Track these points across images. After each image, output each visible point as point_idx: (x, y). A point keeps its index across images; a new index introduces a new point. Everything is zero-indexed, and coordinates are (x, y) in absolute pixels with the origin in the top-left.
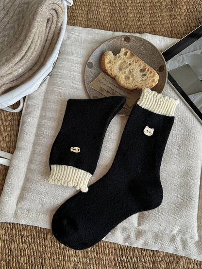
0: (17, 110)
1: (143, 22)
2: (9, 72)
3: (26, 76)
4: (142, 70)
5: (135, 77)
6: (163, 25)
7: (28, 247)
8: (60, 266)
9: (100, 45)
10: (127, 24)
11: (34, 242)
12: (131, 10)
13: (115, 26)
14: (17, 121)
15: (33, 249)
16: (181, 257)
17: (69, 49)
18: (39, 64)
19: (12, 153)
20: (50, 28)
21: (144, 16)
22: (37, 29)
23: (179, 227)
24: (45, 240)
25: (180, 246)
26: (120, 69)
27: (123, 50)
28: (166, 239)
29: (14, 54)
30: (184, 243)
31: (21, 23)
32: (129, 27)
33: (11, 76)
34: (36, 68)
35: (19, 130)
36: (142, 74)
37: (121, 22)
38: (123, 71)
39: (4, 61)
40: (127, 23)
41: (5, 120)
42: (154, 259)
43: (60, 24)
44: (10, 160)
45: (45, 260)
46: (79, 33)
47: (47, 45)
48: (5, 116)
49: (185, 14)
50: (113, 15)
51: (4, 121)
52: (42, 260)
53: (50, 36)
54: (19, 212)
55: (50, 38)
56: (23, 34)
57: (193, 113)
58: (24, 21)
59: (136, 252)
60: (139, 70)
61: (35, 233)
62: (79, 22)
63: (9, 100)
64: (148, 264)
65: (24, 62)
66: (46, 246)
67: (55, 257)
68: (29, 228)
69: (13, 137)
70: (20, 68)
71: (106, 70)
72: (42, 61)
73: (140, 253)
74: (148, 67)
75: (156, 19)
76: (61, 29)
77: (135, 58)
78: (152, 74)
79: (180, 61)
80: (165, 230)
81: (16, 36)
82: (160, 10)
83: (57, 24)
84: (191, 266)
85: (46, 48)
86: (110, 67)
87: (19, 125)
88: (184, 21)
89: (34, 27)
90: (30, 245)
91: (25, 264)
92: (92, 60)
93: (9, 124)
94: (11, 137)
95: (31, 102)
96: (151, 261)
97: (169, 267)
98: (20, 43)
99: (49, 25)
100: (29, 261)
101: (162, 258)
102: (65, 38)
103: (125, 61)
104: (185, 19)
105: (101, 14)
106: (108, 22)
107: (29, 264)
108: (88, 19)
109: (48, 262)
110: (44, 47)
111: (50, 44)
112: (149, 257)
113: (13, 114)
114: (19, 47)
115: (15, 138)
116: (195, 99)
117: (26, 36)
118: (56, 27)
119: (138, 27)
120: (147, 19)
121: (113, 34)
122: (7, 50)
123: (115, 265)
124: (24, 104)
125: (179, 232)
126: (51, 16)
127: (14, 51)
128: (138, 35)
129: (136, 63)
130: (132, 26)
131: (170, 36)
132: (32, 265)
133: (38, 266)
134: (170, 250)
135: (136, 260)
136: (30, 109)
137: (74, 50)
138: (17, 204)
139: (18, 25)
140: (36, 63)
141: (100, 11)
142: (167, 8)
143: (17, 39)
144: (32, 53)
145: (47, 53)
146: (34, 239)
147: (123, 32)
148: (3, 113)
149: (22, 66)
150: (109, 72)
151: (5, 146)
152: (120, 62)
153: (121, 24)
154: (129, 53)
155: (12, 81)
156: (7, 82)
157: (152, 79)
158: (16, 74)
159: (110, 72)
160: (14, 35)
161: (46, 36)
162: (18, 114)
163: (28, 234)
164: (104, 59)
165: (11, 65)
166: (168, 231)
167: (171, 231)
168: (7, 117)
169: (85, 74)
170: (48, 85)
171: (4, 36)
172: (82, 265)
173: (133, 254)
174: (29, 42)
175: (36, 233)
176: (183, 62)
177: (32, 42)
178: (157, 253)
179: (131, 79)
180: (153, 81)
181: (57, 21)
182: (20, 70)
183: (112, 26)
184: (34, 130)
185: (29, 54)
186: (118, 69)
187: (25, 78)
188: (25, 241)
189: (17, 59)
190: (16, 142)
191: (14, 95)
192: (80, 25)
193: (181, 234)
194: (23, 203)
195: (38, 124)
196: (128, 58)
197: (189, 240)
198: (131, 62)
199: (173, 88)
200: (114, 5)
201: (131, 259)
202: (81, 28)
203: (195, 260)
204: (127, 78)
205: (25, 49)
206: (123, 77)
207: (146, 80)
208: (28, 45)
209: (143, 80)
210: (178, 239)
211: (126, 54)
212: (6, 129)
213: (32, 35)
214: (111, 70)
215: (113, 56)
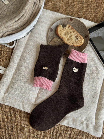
0: (12, 47)
1: (81, 13)
2: (11, 25)
3: (19, 29)
4: (76, 37)
5: (72, 39)
6: (91, 16)
7: (6, 117)
8: (22, 130)
9: (57, 21)
10: (73, 13)
11: (10, 115)
12: (76, 6)
13: (67, 13)
14: (11, 52)
15: (9, 119)
16: (85, 133)
17: (42, 20)
18: (26, 25)
19: (6, 68)
20: (35, 7)
21: (82, 10)
22: (29, 6)
23: (86, 117)
24: (16, 115)
25: (85, 127)
26: (65, 35)
27: (68, 25)
28: (79, 122)
29: (15, 17)
30: (87, 126)
31: (21, 3)
32: (74, 14)
33: (12, 28)
35: (11, 57)
36: (76, 38)
37: (70, 11)
38: (67, 36)
39: (10, 19)
40: (73, 12)
41: (5, 51)
42: (71, 132)
43: (40, 6)
44: (5, 71)
45: (14, 125)
46: (49, 13)
47: (32, 16)
48: (5, 49)
49: (102, 12)
50: (67, 8)
51: (4, 51)
52: (13, 125)
53: (35, 11)
54: (5, 99)
55: (34, 12)
56: (21, 8)
57: (100, 61)
58: (22, 2)
59: (62, 128)
60: (75, 36)
61: (11, 111)
62: (49, 8)
63: (9, 40)
64: (67, 135)
65: (19, 21)
66: (16, 118)
67: (20, 124)
68: (9, 107)
69: (7, 60)
70: (17, 24)
71: (58, 34)
72: (28, 24)
73: (64, 129)
74: (79, 35)
75: (87, 13)
76: (40, 8)
77: (73, 30)
78: (81, 39)
79: (97, 34)
80: (78, 117)
81: (17, 9)
82: (90, 8)
83: (39, 6)
84: (89, 138)
85: (31, 17)
86: (60, 33)
87: (11, 55)
88: (101, 15)
89: (27, 5)
90: (8, 116)
91: (3, 126)
92: (53, 27)
93: (7, 53)
94: (6, 60)
95: (19, 44)
96: (69, 133)
97: (78, 137)
98: (19, 12)
99: (35, 6)
100: (6, 125)
101: (75, 133)
102: (41, 15)
103: (68, 31)
104: (102, 14)
105: (61, 6)
106: (63, 11)
107: (6, 126)
108: (54, 8)
109: (15, 127)
110: (31, 16)
111: (34, 15)
112: (68, 131)
113: (9, 48)
114: (18, 13)
115: (9, 60)
116: (102, 54)
117: (22, 9)
118: (38, 7)
119: (78, 15)
120: (83, 12)
121: (65, 16)
122: (12, 15)
123: (50, 133)
124: (16, 44)
125: (86, 119)
126: (36, 1)
127: (16, 15)
128: (78, 19)
129: (74, 32)
130: (75, 14)
131: (94, 21)
132: (7, 127)
133: (10, 128)
134: (80, 128)
135: (61, 132)
136: (18, 47)
137: (45, 21)
138: (4, 94)
139: (19, 3)
140: (25, 24)
141: (61, 4)
142: (94, 8)
143: (17, 10)
144: (24, 18)
145: (31, 20)
146: (10, 114)
147: (71, 16)
148: (4, 47)
149: (18, 24)
151: (3, 64)
152: (65, 31)
153: (70, 12)
154: (70, 27)
155: (12, 31)
156: (9, 31)
157: (80, 41)
158: (14, 27)
159: (60, 35)
160: (16, 8)
161: (33, 11)
162: (12, 49)
163: (8, 111)
164: (58, 29)
165: (13, 22)
166: (80, 118)
167: (82, 118)
168: (6, 50)
169: (48, 34)
170: (29, 36)
171: (11, 8)
172: (33, 131)
173: (60, 129)
174: (24, 12)
175: (12, 111)
176: (98, 34)
177: (25, 12)
178: (73, 129)
179: (70, 40)
180: (81, 42)
181: (39, 4)
182: (17, 26)
183: (65, 13)
184: (19, 58)
185: (23, 18)
186: (64, 34)
187: (18, 31)
188: (5, 114)
189: (16, 19)
190: (9, 63)
191: (12, 38)
192: (50, 10)
193: (86, 121)
194: (8, 94)
195: (21, 55)
196: (70, 30)
197: (90, 125)
198: (71, 31)
199: (92, 47)
200: (68, 3)
201: (59, 131)
202: (50, 11)
203: (91, 135)
204: (68, 39)
205: (21, 15)
206: (67, 39)
207: (77, 41)
208: (23, 13)
209: (76, 41)
210: (85, 123)
211: (69, 27)
212: (5, 55)
213: (26, 9)
214: (61, 35)
215: (62, 28)
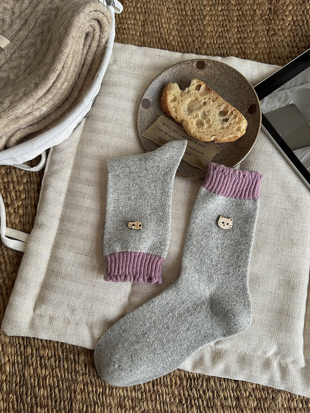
0: (36, 169)
1: (226, 39)
2: (28, 112)
3: (53, 117)
4: (223, 113)
5: (211, 122)
6: (256, 44)
7: (49, 374)
8: (97, 402)
9: (160, 74)
10: (202, 42)
11: (59, 367)
12: (209, 21)
13: (184, 45)
14: (36, 185)
15: (57, 376)
16: (279, 391)
17: (115, 78)
18: (71, 100)
19: (28, 232)
20: (90, 46)
21: (228, 31)
22: (71, 48)
23: (275, 347)
24: (75, 363)
25: (278, 375)
26: (190, 110)
27: (195, 83)
28: (257, 364)
29: (37, 85)
30: (284, 371)
31: (45, 39)
32: (205, 46)
33: (30, 118)
34: (67, 106)
35: (38, 198)
36: (222, 118)
37: (195, 38)
38: (194, 114)
39: (21, 94)
40: (203, 40)
41: (18, 183)
42: (239, 394)
43: (104, 41)
44: (26, 243)
45: (75, 393)
46: (132, 54)
47: (85, 72)
48: (17, 177)
49: (289, 28)
50: (183, 28)
51: (16, 183)
52: (71, 394)
53: (90, 59)
54: (37, 322)
55: (88, 61)
56: (50, 55)
57: (299, 177)
58: (50, 35)
59: (212, 383)
60: (218, 112)
61: (60, 353)
62: (130, 37)
63: (27, 153)
64: (230, 401)
65: (50, 96)
66: (77, 372)
67: (90, 389)
68: (52, 344)
69: (29, 208)
70: (43, 106)
71: (169, 112)
72: (76, 96)
73: (218, 384)
74: (231, 109)
75: (246, 35)
76: (105, 48)
77: (213, 95)
78: (237, 119)
79: (282, 99)
80: (255, 351)
81: (39, 58)
82: (252, 22)
83: (99, 41)
85: (83, 76)
86: (174, 107)
87: (38, 191)
88: (289, 39)
89: (66, 45)
90: (53, 370)
91: (44, 399)
92: (149, 95)
93: (24, 189)
94: (26, 208)
95: (58, 157)
96: (234, 396)
97: (261, 405)
98: (45, 68)
99: (88, 43)
100: (51, 394)
101: (250, 393)
102: (112, 62)
103: (197, 99)
104: (290, 36)
105: (164, 26)
106: (174, 38)
107: (51, 399)
108: (144, 34)
109: (79, 397)
110: (80, 74)
111: (90, 70)
112: (231, 391)
113: (30, 174)
114: (43, 73)
115: (33, 209)
117: (54, 59)
118: (98, 46)
119: (219, 47)
120: (233, 34)
122: (24, 79)
123: (180, 401)
124: (46, 159)
125: (276, 354)
126: (91, 29)
127: (36, 80)
128: (219, 59)
129: (214, 101)
130: (210, 46)
131: (267, 60)
132: (56, 401)
133: (64, 402)
134: (263, 381)
135: (211, 395)
136: (56, 167)
137: (124, 79)
138: (34, 309)
139: (42, 41)
140: (67, 99)
141: (163, 21)
142: (263, 18)
143: (39, 63)
144: (63, 84)
145: (83, 84)
146: (59, 362)
147: (197, 53)
148: (15, 172)
149: (47, 103)
150: (173, 114)
151: (17, 221)
152: (189, 100)
153: (194, 41)
154: (203, 87)
155: (30, 125)
156: (24, 126)
157: (236, 127)
158: (37, 114)
159: (175, 114)
160: (35, 56)
161: (83, 58)
162: (37, 174)
163: (50, 355)
164: (166, 94)
165: (31, 101)
166: (259, 353)
167: (265, 353)
168: (21, 178)
169: (139, 117)
170: (84, 131)
171: (20, 57)
172: (130, 401)
173: (207, 386)
174: (59, 67)
175: (63, 352)
176: (286, 100)
177: (63, 67)
178: (243, 384)
179: (206, 126)
180: (239, 129)
181: (100, 36)
182: (44, 109)
183: (180, 45)
184: (62, 199)
185: (59, 84)
186: (186, 110)
187: (50, 121)
188: (45, 365)
189: (41, 92)
190: (34, 215)
191: (35, 147)
192: (133, 42)
193: (279, 357)
194: (43, 307)
195: (68, 190)
196: (202, 95)
197: (291, 367)
198: (207, 100)
200: (184, 13)
201: (205, 394)
202: (133, 47)
203: (299, 396)
204: (200, 124)
205: (52, 78)
206: (195, 122)
207: (228, 127)
208: (58, 72)
209: (223, 128)
210: (275, 365)
211: (198, 87)
212: (20, 196)
213: (64, 58)
214: (176, 112)
215: (180, 91)
